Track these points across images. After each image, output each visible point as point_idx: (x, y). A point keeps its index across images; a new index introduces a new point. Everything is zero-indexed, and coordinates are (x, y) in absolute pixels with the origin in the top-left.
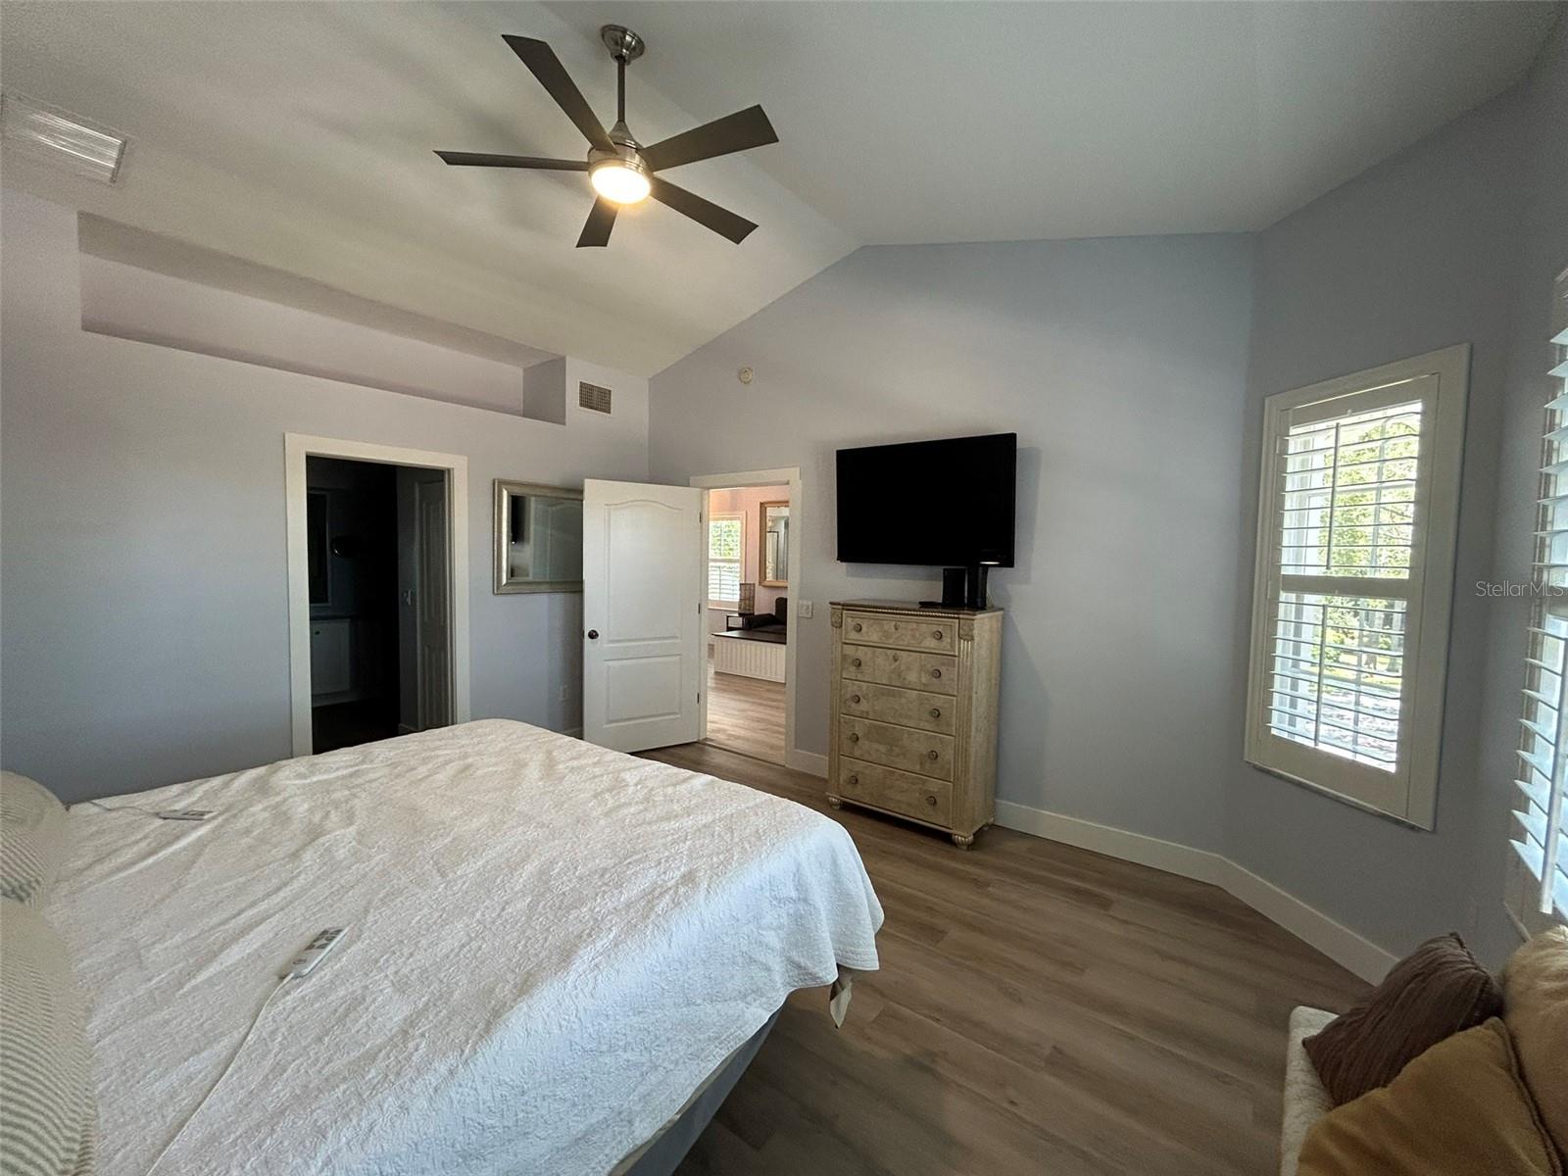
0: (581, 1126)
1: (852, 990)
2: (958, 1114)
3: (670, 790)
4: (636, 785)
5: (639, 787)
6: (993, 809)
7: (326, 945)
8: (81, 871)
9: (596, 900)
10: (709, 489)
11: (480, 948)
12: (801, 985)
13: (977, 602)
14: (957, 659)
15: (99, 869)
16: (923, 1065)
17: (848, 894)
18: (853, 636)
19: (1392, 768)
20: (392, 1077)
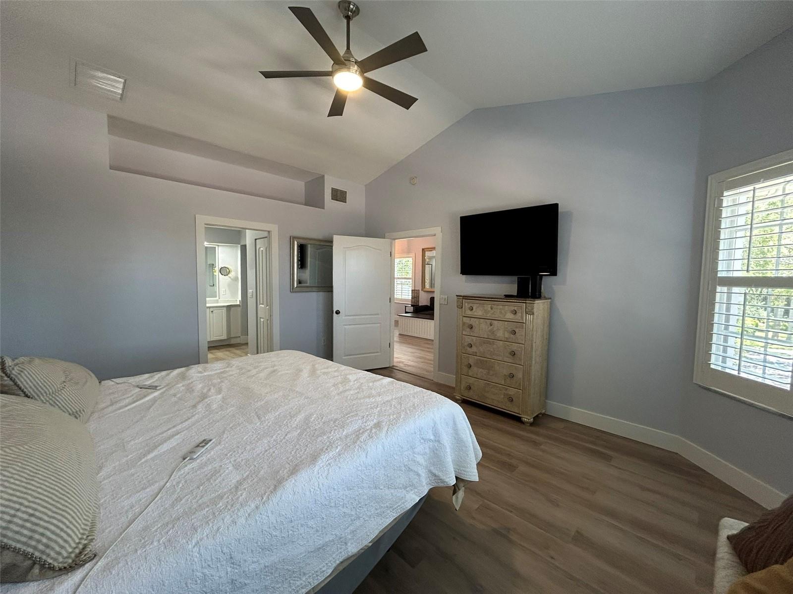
0: (321, 542)
1: (465, 492)
2: (521, 561)
3: (371, 384)
4: (354, 381)
5: (356, 382)
6: (544, 405)
7: (205, 446)
8: (103, 409)
9: (331, 433)
10: (395, 239)
11: (274, 452)
12: (435, 485)
13: (536, 295)
14: (524, 324)
15: (110, 409)
16: (502, 534)
17: (462, 441)
18: (469, 313)
19: (788, 387)
20: (229, 507)
